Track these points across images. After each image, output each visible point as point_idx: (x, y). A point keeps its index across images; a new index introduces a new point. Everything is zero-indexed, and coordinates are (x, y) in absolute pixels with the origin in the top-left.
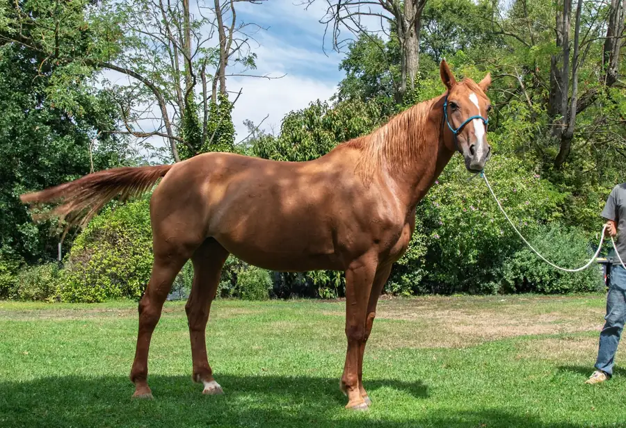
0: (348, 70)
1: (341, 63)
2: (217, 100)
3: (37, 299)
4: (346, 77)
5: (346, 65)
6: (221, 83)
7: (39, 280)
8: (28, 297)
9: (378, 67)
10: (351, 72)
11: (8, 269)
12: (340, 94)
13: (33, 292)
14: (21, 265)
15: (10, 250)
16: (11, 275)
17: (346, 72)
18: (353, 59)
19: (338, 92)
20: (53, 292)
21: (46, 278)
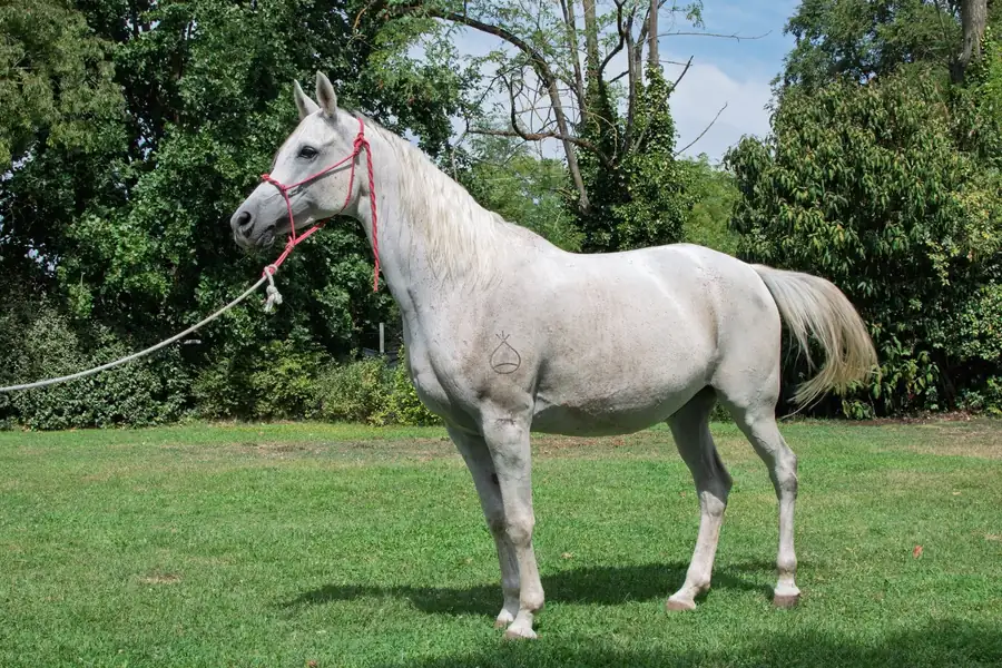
0: (798, 35)
1: (788, 22)
2: (644, 78)
3: (354, 419)
4: (795, 46)
5: (797, 25)
6: (651, 48)
7: (357, 387)
8: (337, 417)
9: (855, 28)
10: (803, 37)
11: (303, 368)
12: (787, 74)
13: (347, 406)
14: (324, 360)
15: (306, 334)
16: (308, 378)
17: (795, 38)
18: (808, 15)
19: (783, 70)
20: (379, 407)
21: (368, 383)
